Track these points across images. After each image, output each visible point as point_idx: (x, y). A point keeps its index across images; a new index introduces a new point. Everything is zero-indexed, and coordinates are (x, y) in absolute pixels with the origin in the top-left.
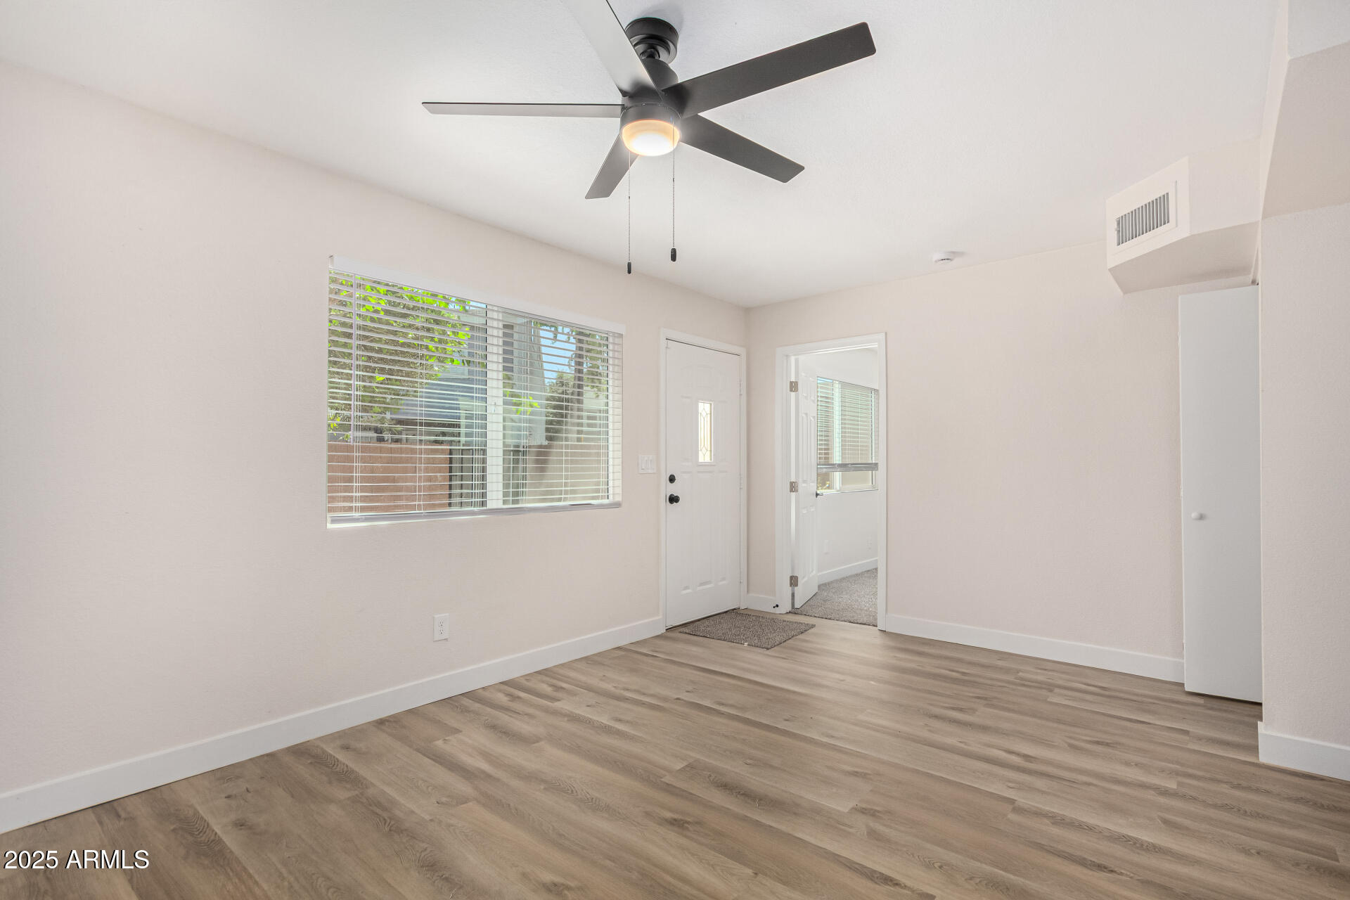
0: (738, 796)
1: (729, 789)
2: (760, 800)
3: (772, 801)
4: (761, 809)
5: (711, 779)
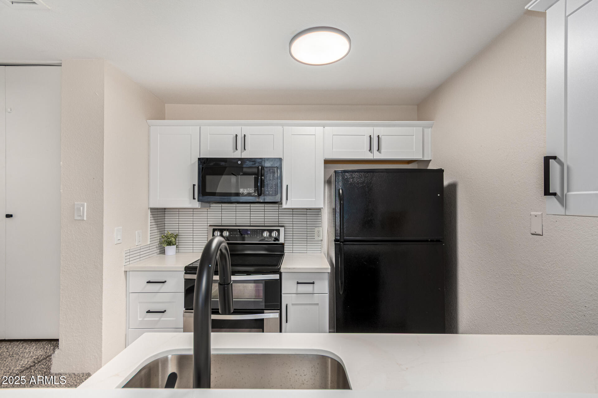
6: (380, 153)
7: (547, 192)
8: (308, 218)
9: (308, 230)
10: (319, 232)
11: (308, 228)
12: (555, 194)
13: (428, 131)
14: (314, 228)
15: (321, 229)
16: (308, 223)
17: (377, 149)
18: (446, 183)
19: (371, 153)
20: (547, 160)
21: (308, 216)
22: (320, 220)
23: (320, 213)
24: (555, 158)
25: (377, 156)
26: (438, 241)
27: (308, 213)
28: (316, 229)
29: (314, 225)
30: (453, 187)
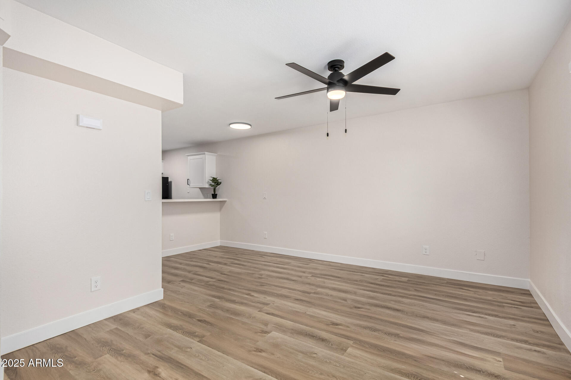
0: (316, 336)
1: (321, 339)
2: (307, 335)
3: (302, 334)
4: (306, 331)
5: (330, 344)
12: (189, 184)
18: (169, 181)
20: (188, 179)
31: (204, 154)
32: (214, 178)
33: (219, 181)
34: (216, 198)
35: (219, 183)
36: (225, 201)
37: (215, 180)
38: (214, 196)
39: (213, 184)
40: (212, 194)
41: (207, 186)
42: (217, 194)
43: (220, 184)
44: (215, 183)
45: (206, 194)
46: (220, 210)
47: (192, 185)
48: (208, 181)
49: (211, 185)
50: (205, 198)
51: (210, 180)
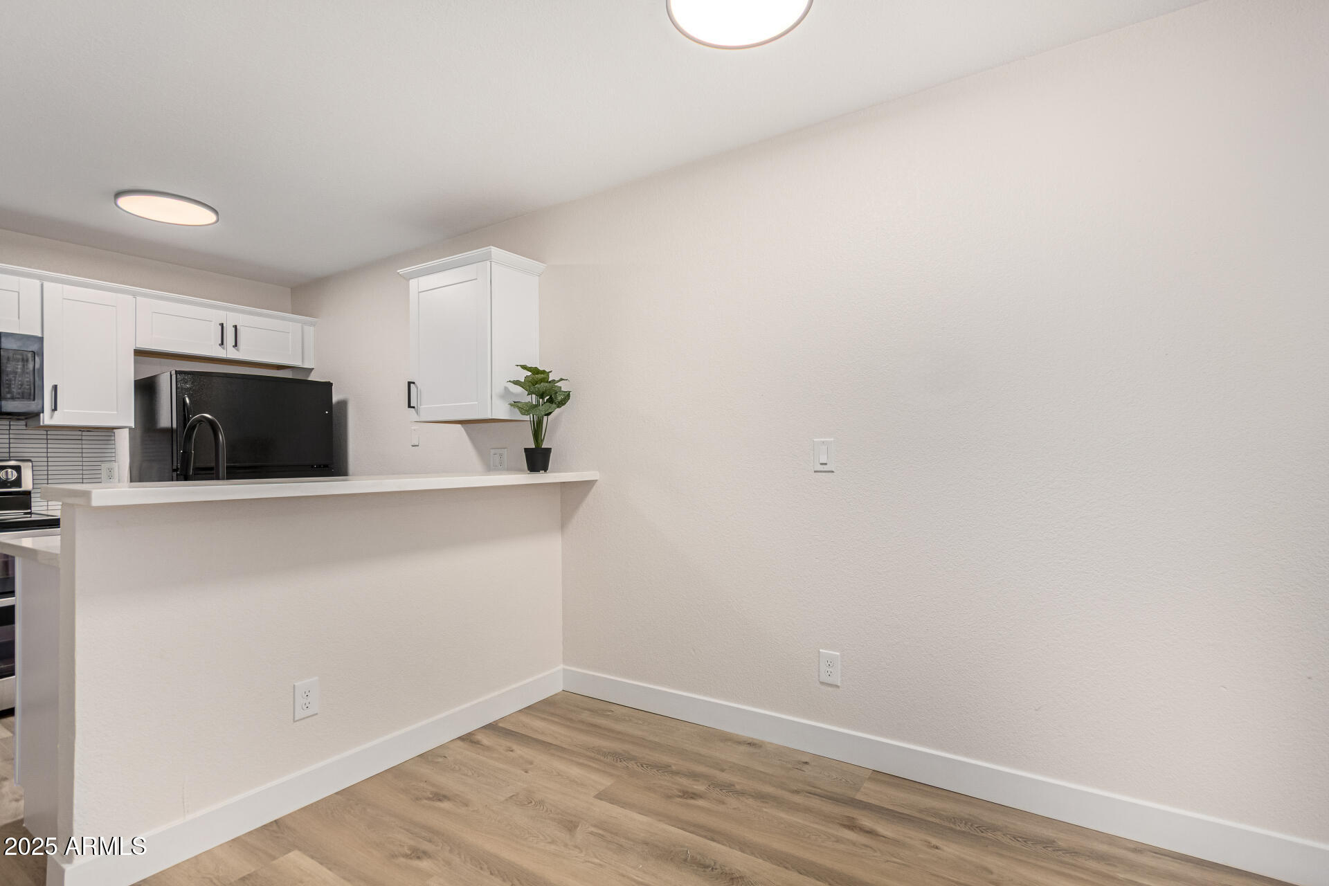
6: (238, 350)
7: (410, 406)
8: (84, 446)
9: (84, 468)
10: (110, 470)
11: (84, 464)
12: (414, 407)
13: (310, 330)
14: (99, 463)
15: (115, 465)
16: (84, 455)
17: (234, 344)
18: (335, 399)
19: (223, 348)
20: (409, 383)
21: (84, 442)
22: (113, 451)
23: (113, 438)
24: (414, 383)
25: (231, 354)
26: (326, 466)
27: (84, 438)
28: (104, 466)
29: (101, 459)
30: (343, 404)
31: (488, 258)
32: (535, 371)
33: (564, 386)
34: (545, 469)
35: (560, 398)
36: (589, 484)
37: (542, 380)
38: (537, 459)
39: (533, 399)
40: (526, 450)
41: (501, 410)
42: (548, 450)
43: (561, 404)
44: (542, 396)
45: (493, 451)
46: (564, 522)
47: (430, 407)
48: (506, 388)
49: (515, 404)
50: (490, 468)
51: (516, 383)
